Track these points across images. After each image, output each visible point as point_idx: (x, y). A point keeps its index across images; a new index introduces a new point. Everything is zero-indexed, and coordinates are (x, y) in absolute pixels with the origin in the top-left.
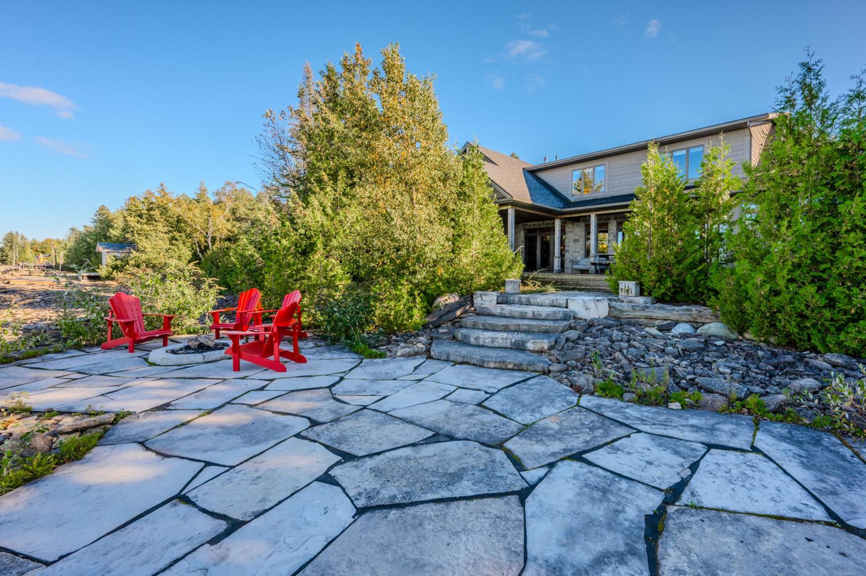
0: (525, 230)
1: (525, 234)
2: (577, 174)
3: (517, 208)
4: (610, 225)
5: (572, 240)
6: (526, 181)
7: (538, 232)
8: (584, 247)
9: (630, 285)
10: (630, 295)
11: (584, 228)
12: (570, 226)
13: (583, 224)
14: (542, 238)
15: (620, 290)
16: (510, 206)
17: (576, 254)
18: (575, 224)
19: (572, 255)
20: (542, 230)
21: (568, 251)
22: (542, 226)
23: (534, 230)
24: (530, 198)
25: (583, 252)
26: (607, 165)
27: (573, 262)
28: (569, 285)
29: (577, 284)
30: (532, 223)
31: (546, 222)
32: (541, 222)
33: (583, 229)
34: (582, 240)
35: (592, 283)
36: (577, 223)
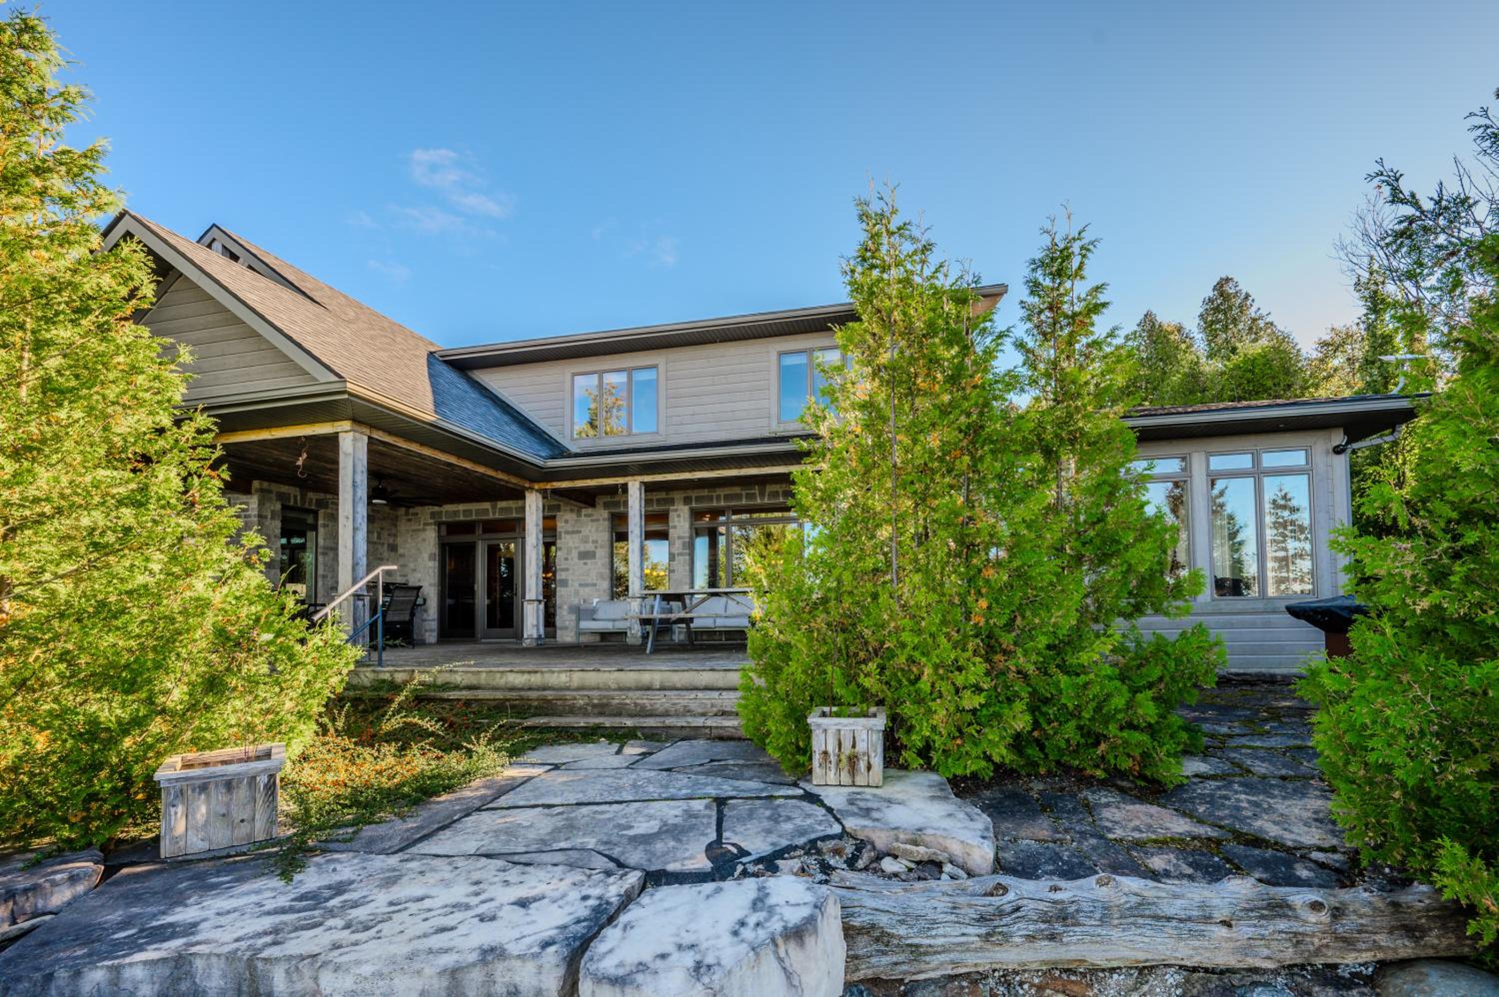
0: (439, 524)
1: (440, 537)
2: (585, 384)
3: (378, 435)
4: (672, 515)
5: (575, 554)
6: (431, 376)
7: (479, 531)
8: (607, 572)
9: (862, 736)
10: (860, 780)
11: (607, 524)
12: (570, 516)
13: (605, 514)
14: (493, 551)
15: (817, 759)
16: (346, 425)
17: (587, 590)
18: (584, 511)
19: (577, 593)
20: (492, 527)
21: (565, 583)
22: (491, 516)
23: (468, 527)
24: (431, 406)
25: (605, 585)
26: (662, 368)
27: (581, 613)
28: (572, 711)
29: (602, 709)
30: (462, 507)
31: (502, 504)
32: (487, 505)
33: (605, 525)
34: (602, 554)
35: (660, 701)
36: (590, 511)
